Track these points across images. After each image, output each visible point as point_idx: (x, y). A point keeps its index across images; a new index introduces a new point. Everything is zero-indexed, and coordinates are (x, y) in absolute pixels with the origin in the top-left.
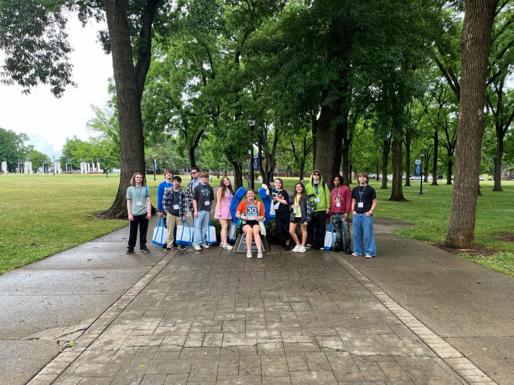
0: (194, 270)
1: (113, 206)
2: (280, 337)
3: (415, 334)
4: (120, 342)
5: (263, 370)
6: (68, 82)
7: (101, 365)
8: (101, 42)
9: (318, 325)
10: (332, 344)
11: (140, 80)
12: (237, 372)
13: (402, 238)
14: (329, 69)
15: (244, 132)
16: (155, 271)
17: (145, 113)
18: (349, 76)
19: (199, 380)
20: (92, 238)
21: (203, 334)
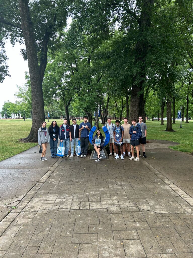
0: (71, 169)
1: (29, 136)
2: (118, 204)
3: (186, 202)
4: (39, 207)
5: (111, 221)
6: (7, 75)
7: (30, 220)
8: (22, 55)
9: (137, 197)
10: (145, 207)
11: (42, 73)
12: (98, 223)
13: (174, 150)
14: (136, 66)
15: (94, 98)
16: (52, 169)
17: (44, 89)
18: (146, 69)
19: (80, 227)
20: (19, 152)
21: (80, 202)
